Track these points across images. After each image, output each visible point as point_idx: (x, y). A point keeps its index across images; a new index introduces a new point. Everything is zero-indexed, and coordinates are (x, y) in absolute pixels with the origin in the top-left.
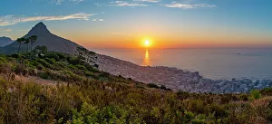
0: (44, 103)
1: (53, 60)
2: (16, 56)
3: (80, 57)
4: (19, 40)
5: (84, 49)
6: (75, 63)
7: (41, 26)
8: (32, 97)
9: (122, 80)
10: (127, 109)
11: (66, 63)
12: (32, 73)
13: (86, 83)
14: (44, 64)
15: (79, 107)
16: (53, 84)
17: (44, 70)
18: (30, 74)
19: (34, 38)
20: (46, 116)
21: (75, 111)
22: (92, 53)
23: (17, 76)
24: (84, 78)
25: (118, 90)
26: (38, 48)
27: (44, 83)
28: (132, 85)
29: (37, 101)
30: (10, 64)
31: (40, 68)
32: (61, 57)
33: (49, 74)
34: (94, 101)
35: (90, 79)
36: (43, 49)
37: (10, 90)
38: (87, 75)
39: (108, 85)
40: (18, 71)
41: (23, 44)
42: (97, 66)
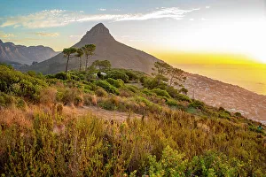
0: (111, 147)
1: (120, 82)
2: (62, 77)
3: (159, 77)
4: (66, 51)
5: (165, 65)
6: (152, 86)
7: (100, 30)
8: (91, 138)
9: (223, 114)
11: (138, 85)
12: (89, 103)
14: (107, 89)
15: (158, 154)
16: (121, 118)
17: (107, 98)
18: (87, 104)
19: (90, 48)
21: (153, 159)
22: (178, 71)
23: (66, 109)
24: (166, 109)
26: (97, 63)
27: (107, 116)
28: (241, 124)
29: (99, 145)
30: (54, 90)
31: (100, 95)
32: (131, 77)
33: (114, 102)
36: (104, 64)
37: (56, 131)
38: (170, 105)
39: (203, 121)
40: (66, 101)
41: (73, 59)
42: (185, 91)
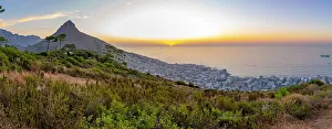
0: (74, 101)
1: (82, 58)
2: (44, 54)
3: (108, 55)
4: (48, 39)
5: (112, 47)
6: (103, 61)
7: (69, 24)
8: (61, 95)
9: (150, 77)
10: (157, 106)
11: (94, 61)
12: (61, 71)
13: (114, 80)
14: (73, 63)
15: (108, 105)
16: (82, 82)
17: (73, 68)
18: (59, 72)
19: (63, 36)
20: (75, 115)
21: (104, 108)
22: (121, 51)
23: (46, 75)
24: (113, 76)
25: (147, 88)
26: (67, 46)
27: (73, 80)
28: (160, 82)
29: (66, 99)
30: (39, 62)
31: (69, 67)
32: (90, 55)
33: (78, 71)
34: (123, 98)
35: (119, 77)
36: (72, 46)
37: (39, 88)
38: (116, 73)
39: (137, 82)
40: (46, 70)
41: (52, 43)
42: (125, 64)
